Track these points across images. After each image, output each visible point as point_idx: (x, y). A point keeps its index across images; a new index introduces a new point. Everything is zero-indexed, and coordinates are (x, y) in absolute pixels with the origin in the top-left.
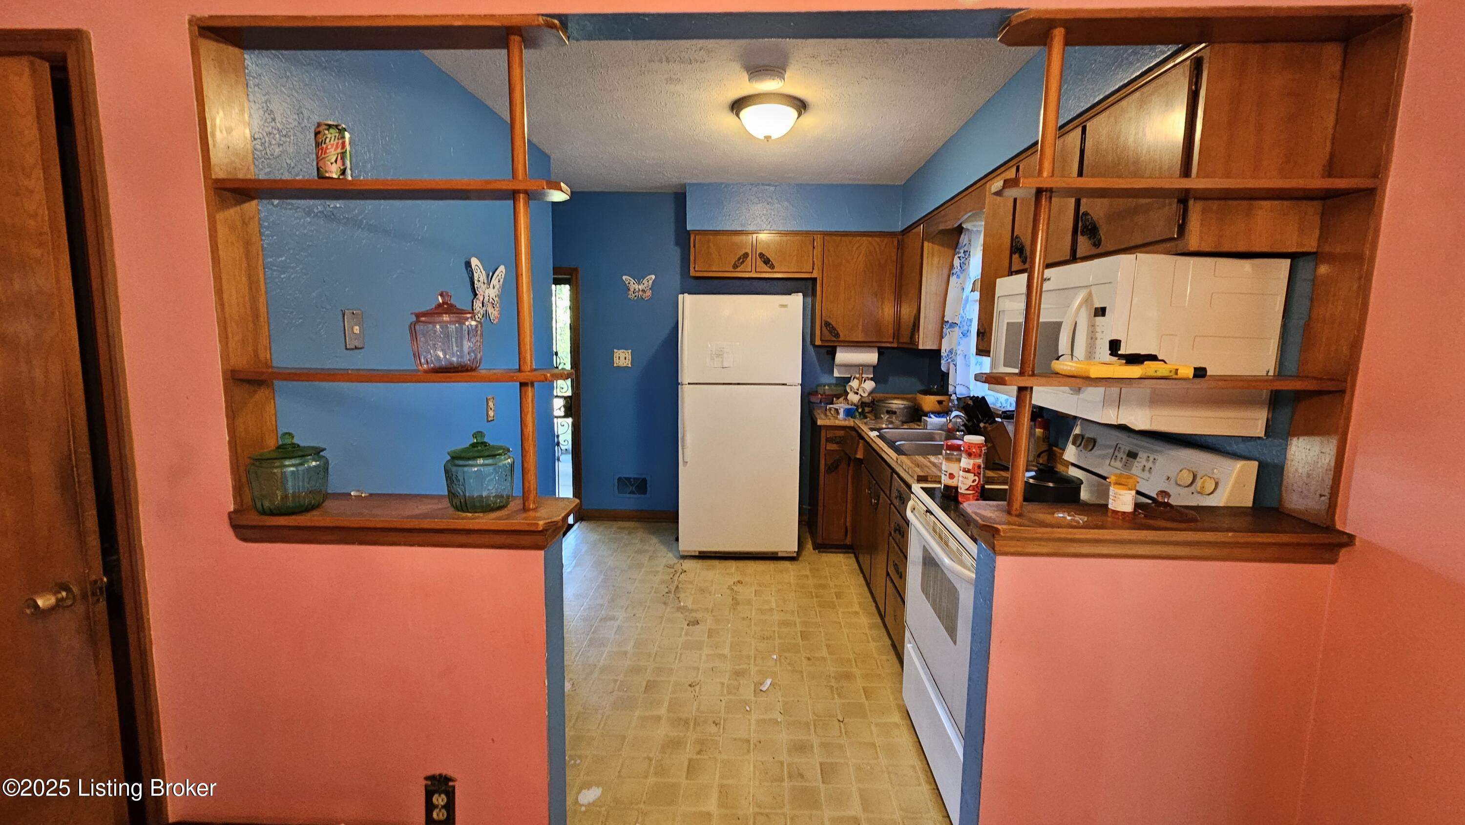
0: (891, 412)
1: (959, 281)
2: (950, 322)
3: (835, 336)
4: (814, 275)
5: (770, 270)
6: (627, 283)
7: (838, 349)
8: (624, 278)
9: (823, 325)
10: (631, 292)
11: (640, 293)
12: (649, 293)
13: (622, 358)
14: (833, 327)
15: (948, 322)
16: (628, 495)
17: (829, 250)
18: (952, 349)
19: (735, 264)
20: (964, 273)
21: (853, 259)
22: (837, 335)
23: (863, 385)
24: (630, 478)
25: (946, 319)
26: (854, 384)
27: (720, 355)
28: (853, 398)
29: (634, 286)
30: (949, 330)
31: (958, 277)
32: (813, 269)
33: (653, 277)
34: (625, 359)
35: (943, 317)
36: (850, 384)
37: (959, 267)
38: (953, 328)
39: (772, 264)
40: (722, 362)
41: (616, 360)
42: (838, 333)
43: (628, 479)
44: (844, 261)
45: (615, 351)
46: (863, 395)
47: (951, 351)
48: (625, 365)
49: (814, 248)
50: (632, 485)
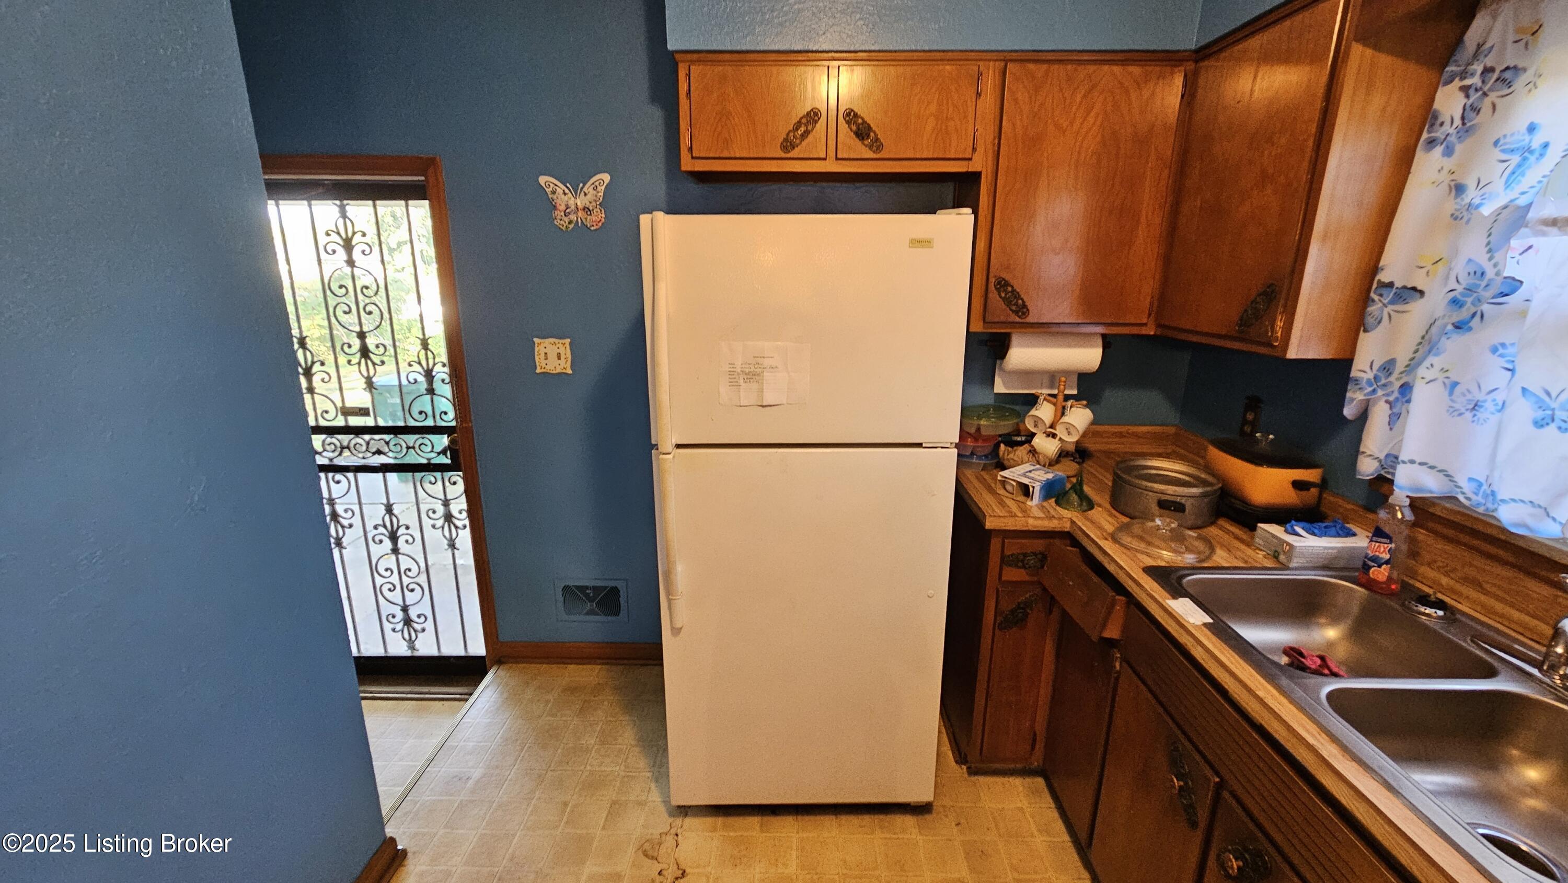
0: (1170, 506)
1: (1448, 163)
2: (1398, 284)
3: (1016, 312)
4: (973, 167)
5: (871, 155)
6: (548, 190)
7: (1015, 339)
8: (543, 180)
9: (992, 286)
10: (559, 214)
11: (580, 214)
12: (599, 216)
13: (552, 356)
14: (1013, 291)
15: (1391, 285)
16: (582, 618)
17: (1016, 101)
18: (1392, 362)
19: (786, 140)
20: (1469, 141)
21: (1072, 123)
22: (1023, 310)
23: (1065, 419)
24: (587, 588)
25: (1384, 276)
26: (1045, 411)
27: (753, 375)
28: (1046, 446)
29: (563, 197)
30: (1390, 308)
31: (1449, 152)
32: (974, 149)
33: (606, 177)
34: (559, 358)
35: (1374, 269)
36: (1033, 412)
37: (1458, 122)
38: (1405, 301)
39: (877, 140)
40: (761, 391)
41: (540, 360)
42: (1024, 306)
43: (582, 589)
44: (1051, 128)
45: (536, 340)
46: (1066, 438)
47: (1388, 367)
48: (558, 370)
49: (978, 94)
50: (591, 600)
